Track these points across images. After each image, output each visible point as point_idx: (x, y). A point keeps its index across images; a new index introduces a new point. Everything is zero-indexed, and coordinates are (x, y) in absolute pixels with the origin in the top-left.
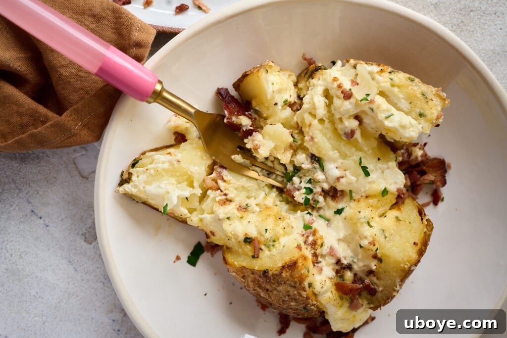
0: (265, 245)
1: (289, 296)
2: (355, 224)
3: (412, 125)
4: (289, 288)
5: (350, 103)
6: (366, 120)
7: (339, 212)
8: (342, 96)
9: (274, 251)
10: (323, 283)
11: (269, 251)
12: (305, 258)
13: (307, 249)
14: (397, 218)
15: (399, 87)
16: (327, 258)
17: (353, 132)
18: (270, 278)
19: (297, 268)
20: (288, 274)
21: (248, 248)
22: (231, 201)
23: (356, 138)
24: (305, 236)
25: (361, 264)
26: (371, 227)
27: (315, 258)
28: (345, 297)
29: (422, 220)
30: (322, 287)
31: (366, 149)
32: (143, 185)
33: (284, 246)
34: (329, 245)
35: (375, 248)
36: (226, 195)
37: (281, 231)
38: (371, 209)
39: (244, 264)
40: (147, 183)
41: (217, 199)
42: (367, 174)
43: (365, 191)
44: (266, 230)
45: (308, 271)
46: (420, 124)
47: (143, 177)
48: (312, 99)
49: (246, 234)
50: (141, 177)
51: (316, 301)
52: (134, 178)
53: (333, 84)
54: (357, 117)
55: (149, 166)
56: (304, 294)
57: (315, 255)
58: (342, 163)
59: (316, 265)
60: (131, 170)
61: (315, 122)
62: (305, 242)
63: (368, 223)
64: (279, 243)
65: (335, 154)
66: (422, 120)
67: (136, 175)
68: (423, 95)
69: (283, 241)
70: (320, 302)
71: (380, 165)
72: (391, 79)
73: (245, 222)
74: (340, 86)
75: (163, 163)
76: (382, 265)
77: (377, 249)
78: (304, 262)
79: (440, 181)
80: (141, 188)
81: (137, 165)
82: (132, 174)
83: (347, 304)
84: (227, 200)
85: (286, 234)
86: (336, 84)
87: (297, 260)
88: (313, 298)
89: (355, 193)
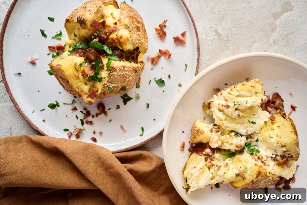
0: (244, 172)
1: (266, 182)
2: (266, 141)
3: (256, 99)
4: (264, 180)
5: (231, 109)
6: (240, 108)
7: (257, 140)
8: (226, 108)
9: (249, 172)
10: (273, 169)
11: (247, 173)
12: (261, 167)
13: (258, 162)
14: (278, 127)
15: (241, 90)
16: (268, 160)
17: (239, 115)
18: (256, 183)
19: (261, 172)
20: (260, 177)
21: (239, 178)
22: (220, 166)
23: (242, 115)
24: (254, 158)
25: (280, 152)
26: (272, 138)
27: (263, 163)
28: (284, 166)
29: (286, 119)
30: (274, 171)
31: (247, 115)
32: (197, 185)
33: (250, 168)
34: (265, 155)
35: (280, 144)
36: (217, 166)
37: (245, 164)
38: (266, 131)
39: (243, 184)
40: (197, 183)
41: (216, 170)
42: (255, 123)
43: (259, 128)
44: (240, 167)
45: (265, 170)
46: (258, 96)
47: (194, 182)
48: (217, 116)
49: (235, 174)
50: (193, 183)
51: (276, 176)
52: (190, 185)
53: (219, 107)
54: (236, 109)
55: (193, 177)
56: (271, 178)
57: (263, 162)
58: (243, 127)
59: (265, 165)
60: (187, 183)
61: (224, 122)
62: (256, 160)
63: (270, 137)
64: (248, 168)
65: (239, 126)
66: (258, 94)
67: (190, 184)
68: (251, 86)
69: (249, 166)
70: (277, 175)
71: (256, 116)
72: (237, 90)
73: (231, 169)
74: (222, 106)
75: (196, 172)
76: (287, 147)
77: (281, 144)
78: (262, 168)
79: (281, 101)
80: (197, 186)
81: (187, 180)
82: (188, 184)
83: (286, 168)
84: (219, 167)
85: (247, 163)
86: (220, 106)
87: (259, 170)
88: (274, 176)
89: (256, 131)
